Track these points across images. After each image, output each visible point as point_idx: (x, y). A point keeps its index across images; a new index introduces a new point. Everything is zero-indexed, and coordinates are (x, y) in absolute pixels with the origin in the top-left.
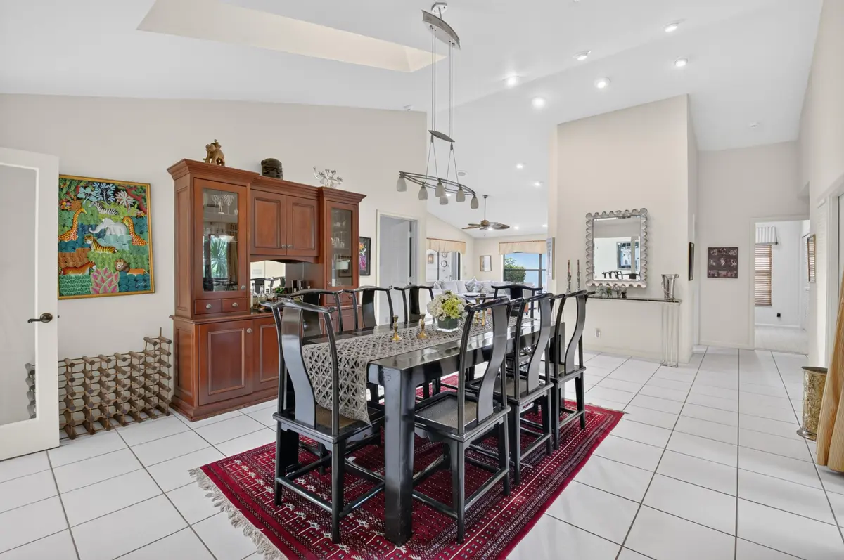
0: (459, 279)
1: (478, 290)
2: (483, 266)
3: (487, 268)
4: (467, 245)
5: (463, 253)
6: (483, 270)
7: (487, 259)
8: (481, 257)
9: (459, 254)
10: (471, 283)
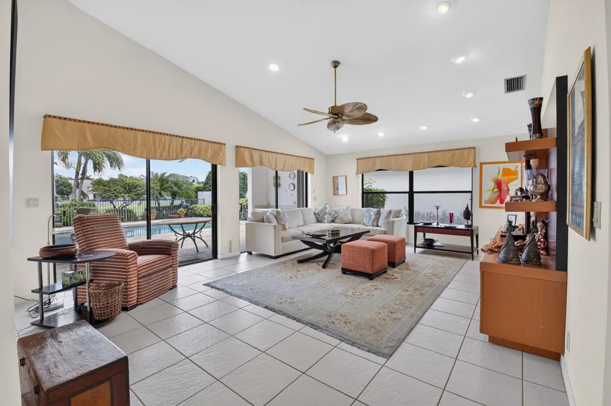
0: (307, 206)
1: (331, 219)
2: (337, 189)
3: (342, 191)
4: (316, 162)
5: (312, 173)
6: (338, 195)
7: (341, 181)
8: (335, 179)
9: (306, 173)
10: (322, 211)
